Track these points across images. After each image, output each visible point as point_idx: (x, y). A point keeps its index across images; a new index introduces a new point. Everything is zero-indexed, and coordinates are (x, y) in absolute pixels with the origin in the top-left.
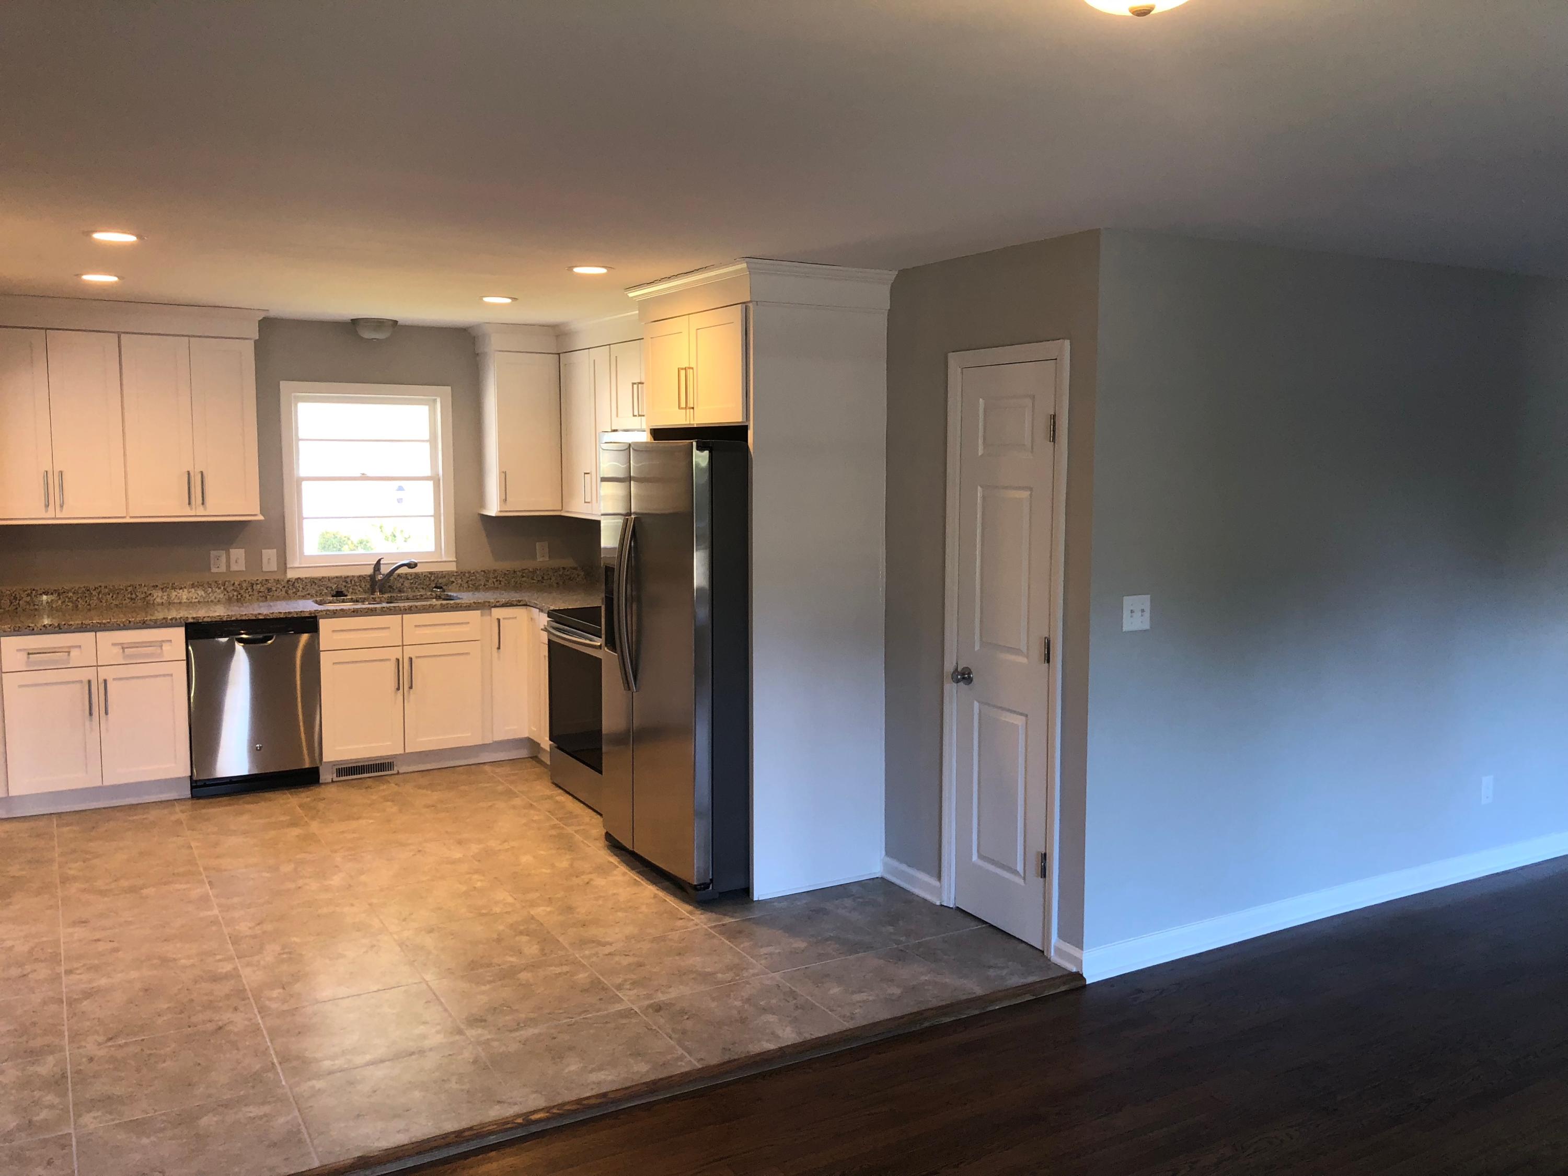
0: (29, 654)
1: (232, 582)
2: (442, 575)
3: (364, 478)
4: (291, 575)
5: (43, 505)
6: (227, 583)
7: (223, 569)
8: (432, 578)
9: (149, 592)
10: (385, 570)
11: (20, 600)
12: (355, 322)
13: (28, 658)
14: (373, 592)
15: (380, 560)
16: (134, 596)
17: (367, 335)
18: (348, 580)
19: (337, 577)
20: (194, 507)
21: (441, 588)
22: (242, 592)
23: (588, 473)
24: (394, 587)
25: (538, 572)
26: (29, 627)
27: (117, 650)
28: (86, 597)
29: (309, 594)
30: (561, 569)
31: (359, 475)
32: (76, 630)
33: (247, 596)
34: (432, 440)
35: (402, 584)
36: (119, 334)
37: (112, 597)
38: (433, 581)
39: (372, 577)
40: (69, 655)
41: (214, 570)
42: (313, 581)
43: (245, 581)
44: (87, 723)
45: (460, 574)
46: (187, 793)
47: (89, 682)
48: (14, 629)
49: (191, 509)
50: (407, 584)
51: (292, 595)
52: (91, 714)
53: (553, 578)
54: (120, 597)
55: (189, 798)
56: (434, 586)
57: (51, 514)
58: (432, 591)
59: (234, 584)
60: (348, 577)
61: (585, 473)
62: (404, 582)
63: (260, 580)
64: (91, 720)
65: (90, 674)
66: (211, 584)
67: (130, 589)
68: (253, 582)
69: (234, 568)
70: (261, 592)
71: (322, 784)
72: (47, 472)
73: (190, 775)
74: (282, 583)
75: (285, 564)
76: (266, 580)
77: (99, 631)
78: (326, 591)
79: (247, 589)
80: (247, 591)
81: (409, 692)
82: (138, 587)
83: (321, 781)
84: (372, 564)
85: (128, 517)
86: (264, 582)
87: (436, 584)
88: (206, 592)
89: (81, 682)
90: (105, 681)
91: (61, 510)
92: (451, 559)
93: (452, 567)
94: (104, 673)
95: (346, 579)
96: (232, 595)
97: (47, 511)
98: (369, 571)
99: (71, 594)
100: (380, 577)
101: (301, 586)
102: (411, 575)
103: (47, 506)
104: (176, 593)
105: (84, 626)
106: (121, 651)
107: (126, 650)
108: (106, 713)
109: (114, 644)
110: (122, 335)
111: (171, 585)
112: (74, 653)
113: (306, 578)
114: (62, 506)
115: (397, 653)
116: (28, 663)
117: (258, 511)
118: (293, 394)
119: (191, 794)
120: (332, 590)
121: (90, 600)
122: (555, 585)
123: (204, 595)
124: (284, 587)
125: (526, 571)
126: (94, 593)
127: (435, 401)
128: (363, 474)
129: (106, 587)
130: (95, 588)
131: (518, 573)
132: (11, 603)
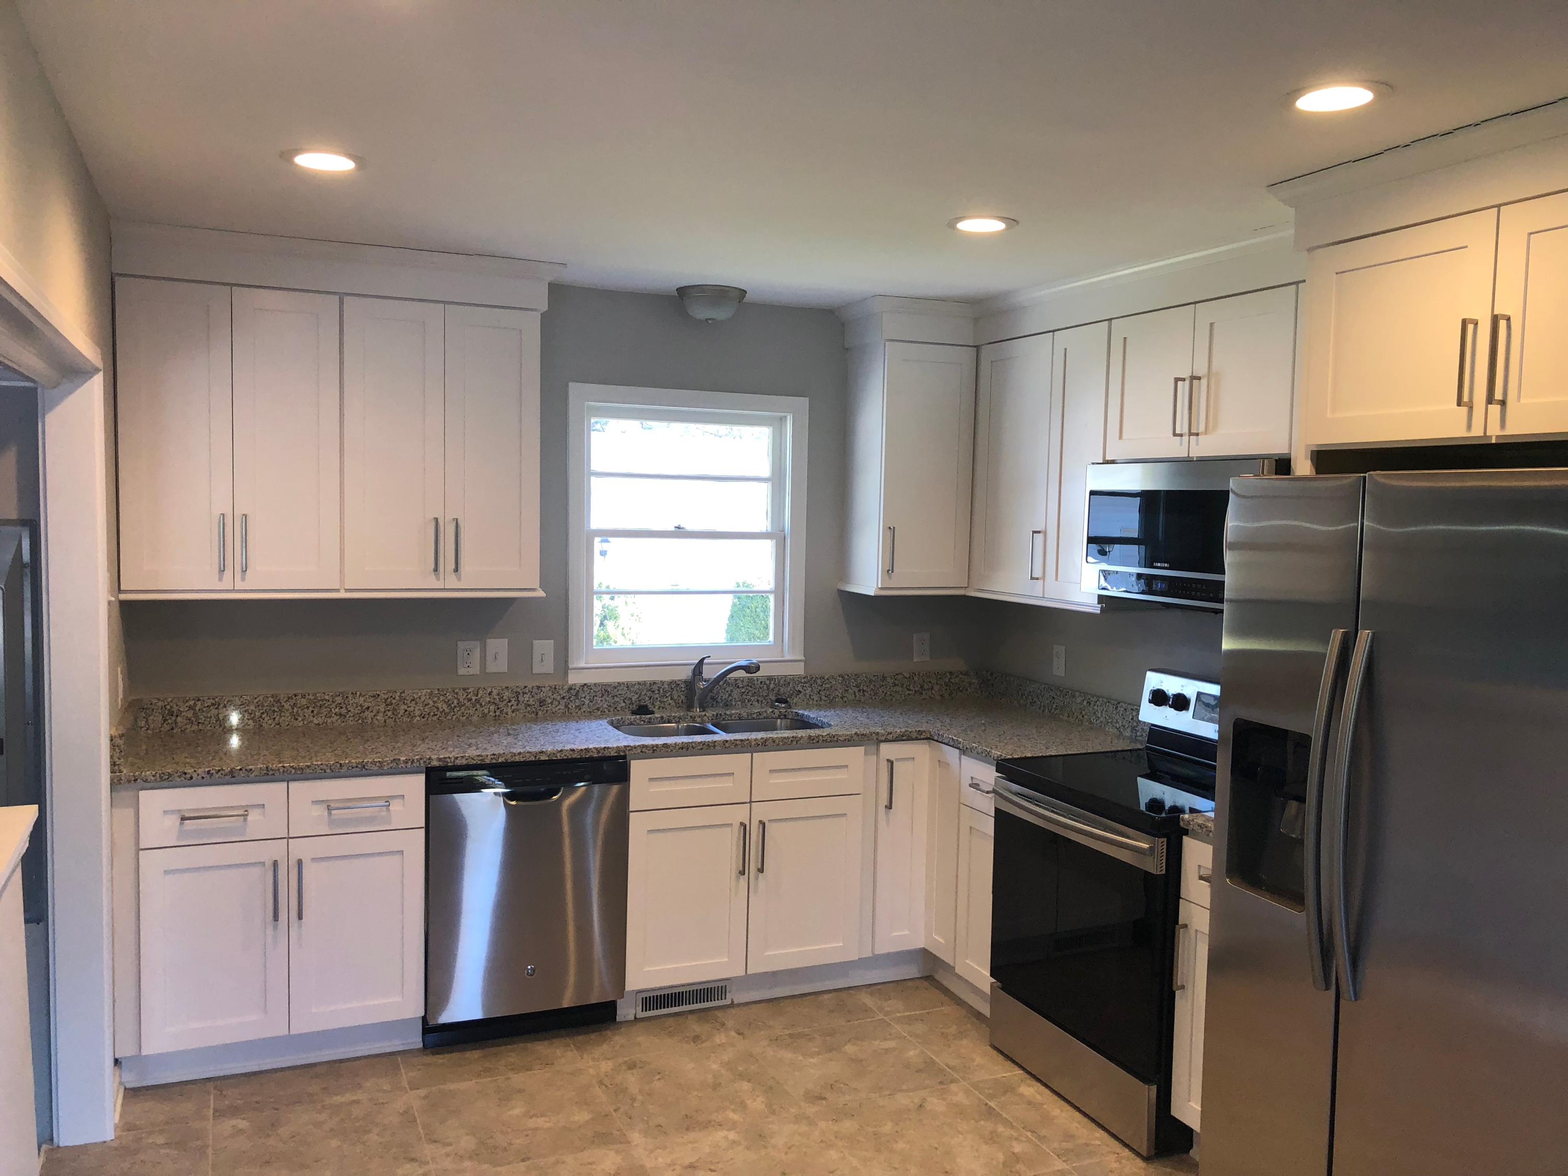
0: (183, 819)
1: (489, 690)
2: (786, 681)
3: (679, 533)
4: (574, 679)
5: (217, 570)
6: (481, 692)
7: (475, 669)
8: (772, 686)
9: (366, 705)
10: (710, 673)
11: (177, 716)
12: (683, 291)
13: (181, 824)
14: (690, 707)
15: (703, 659)
16: (344, 711)
17: (701, 312)
18: (655, 687)
19: (639, 684)
20: (442, 576)
21: (786, 702)
22: (502, 705)
23: (1039, 532)
24: (719, 700)
25: (916, 679)
26: (185, 773)
27: (321, 811)
28: (274, 711)
29: (598, 709)
30: (948, 674)
31: (673, 529)
32: (257, 778)
33: (510, 711)
34: (776, 479)
35: (730, 695)
36: (342, 296)
37: (313, 712)
38: (773, 690)
39: (689, 685)
40: (245, 820)
41: (462, 671)
42: (606, 690)
43: (507, 688)
44: (270, 931)
45: (809, 680)
46: (416, 1041)
47: (275, 864)
48: (161, 777)
49: (438, 579)
50: (736, 693)
51: (573, 710)
52: (276, 917)
53: (936, 688)
54: (324, 711)
55: (418, 1050)
56: (774, 698)
57: (227, 584)
58: (772, 706)
59: (490, 694)
60: (655, 683)
61: (1034, 532)
62: (732, 691)
63: (530, 686)
64: (275, 928)
65: (275, 850)
66: (457, 693)
67: (339, 700)
68: (519, 690)
69: (492, 668)
70: (529, 705)
71: (621, 1022)
72: (223, 515)
73: (423, 1014)
74: (561, 692)
75: (566, 662)
76: (538, 687)
77: (294, 780)
78: (624, 704)
79: (510, 701)
80: (510, 704)
81: (757, 878)
82: (350, 697)
83: (618, 1019)
84: (692, 664)
85: (342, 591)
86: (535, 690)
87: (777, 694)
88: (450, 705)
89: (263, 864)
90: (300, 863)
91: (243, 579)
92: (800, 658)
93: (799, 670)
94: (299, 849)
95: (651, 687)
96: (486, 711)
97: (220, 579)
98: (685, 674)
99: (252, 707)
100: (702, 685)
101: (588, 697)
102: (743, 681)
103: (222, 571)
104: (406, 707)
105: (271, 772)
106: (326, 813)
107: (333, 812)
108: (300, 917)
109: (315, 802)
110: (347, 299)
111: (399, 694)
112: (253, 816)
113: (595, 684)
114: (244, 571)
115: (740, 814)
116: (181, 833)
117: (536, 584)
118: (586, 403)
119: (423, 1041)
120: (632, 703)
121: (281, 716)
122: (939, 698)
123: (447, 710)
124: (563, 698)
125: (900, 677)
126: (287, 706)
127: (782, 420)
128: (679, 528)
129: (303, 696)
130: (289, 698)
131: (889, 679)
132: (165, 720)
